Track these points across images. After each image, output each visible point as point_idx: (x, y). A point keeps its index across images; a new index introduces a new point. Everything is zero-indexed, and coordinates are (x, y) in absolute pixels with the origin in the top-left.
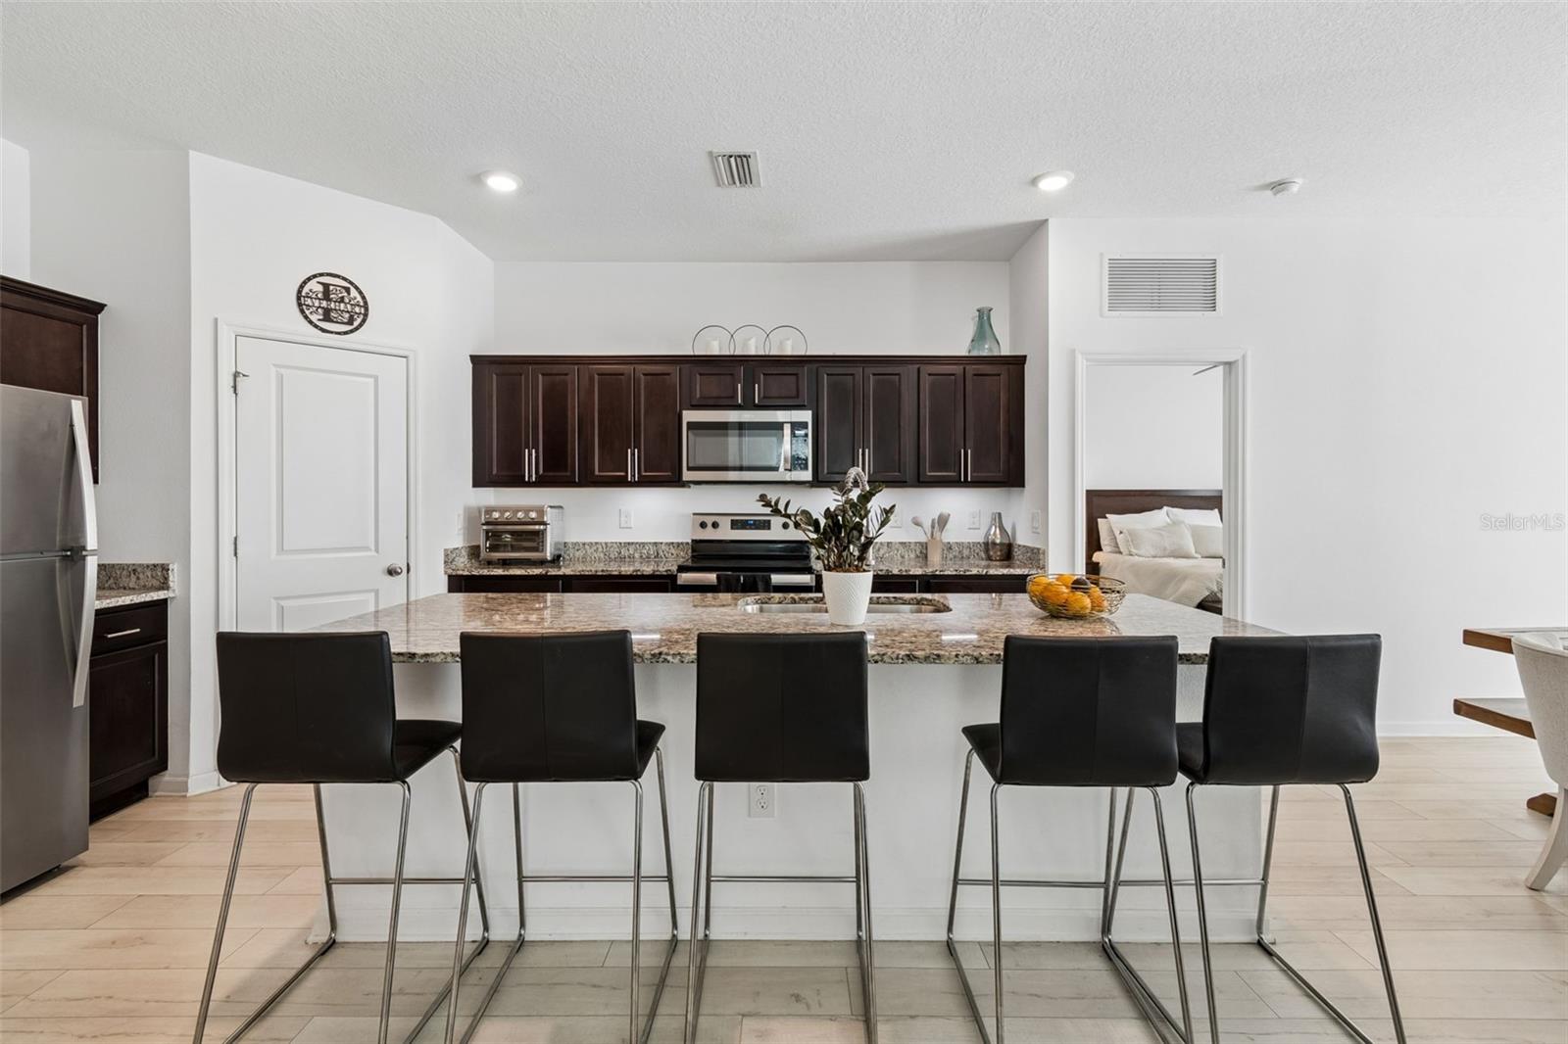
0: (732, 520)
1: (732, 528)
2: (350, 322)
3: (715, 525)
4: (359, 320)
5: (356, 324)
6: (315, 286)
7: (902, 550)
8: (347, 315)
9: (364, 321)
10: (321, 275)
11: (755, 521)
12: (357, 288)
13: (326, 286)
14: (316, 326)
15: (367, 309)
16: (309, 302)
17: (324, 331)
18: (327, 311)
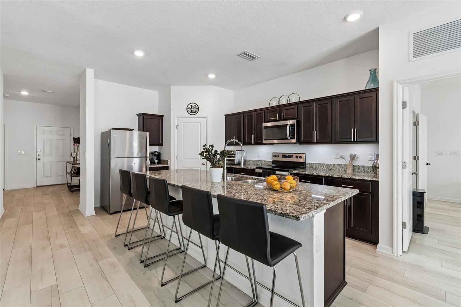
0: (282, 155)
1: (282, 157)
2: (196, 112)
3: (278, 156)
4: (197, 111)
5: (197, 112)
6: (190, 106)
7: (338, 167)
8: (195, 111)
9: (198, 111)
10: (191, 103)
11: (288, 155)
12: (197, 105)
13: (191, 105)
14: (190, 114)
15: (199, 109)
16: (189, 109)
17: (191, 115)
18: (192, 110)
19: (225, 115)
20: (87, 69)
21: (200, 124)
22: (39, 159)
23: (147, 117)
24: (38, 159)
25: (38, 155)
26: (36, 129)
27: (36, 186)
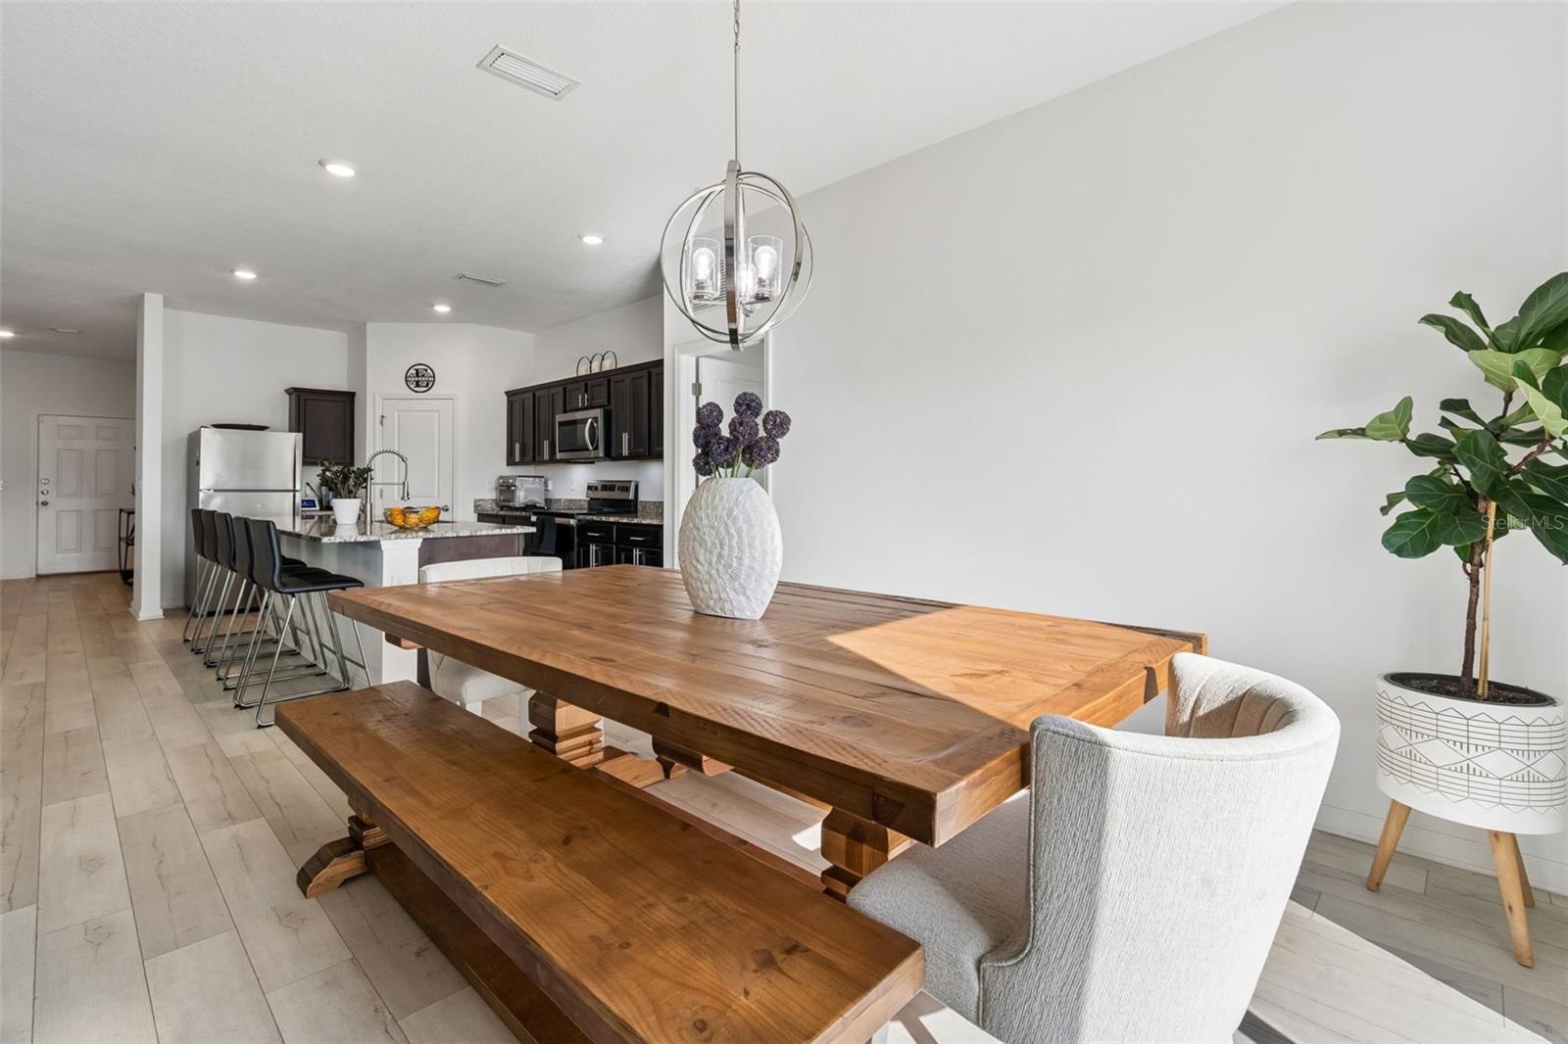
0: (602, 485)
1: (602, 490)
2: (427, 386)
3: (596, 489)
4: (431, 385)
5: (429, 387)
6: (413, 371)
8: (426, 383)
9: (433, 385)
10: (415, 365)
11: (610, 485)
12: (430, 369)
13: (417, 370)
14: (413, 390)
15: (434, 379)
16: (410, 379)
17: (416, 392)
18: (417, 382)
19: (506, 393)
20: (146, 294)
21: (437, 414)
22: (45, 504)
23: (308, 396)
24: (42, 503)
25: (42, 493)
26: (36, 422)
27: (34, 576)
